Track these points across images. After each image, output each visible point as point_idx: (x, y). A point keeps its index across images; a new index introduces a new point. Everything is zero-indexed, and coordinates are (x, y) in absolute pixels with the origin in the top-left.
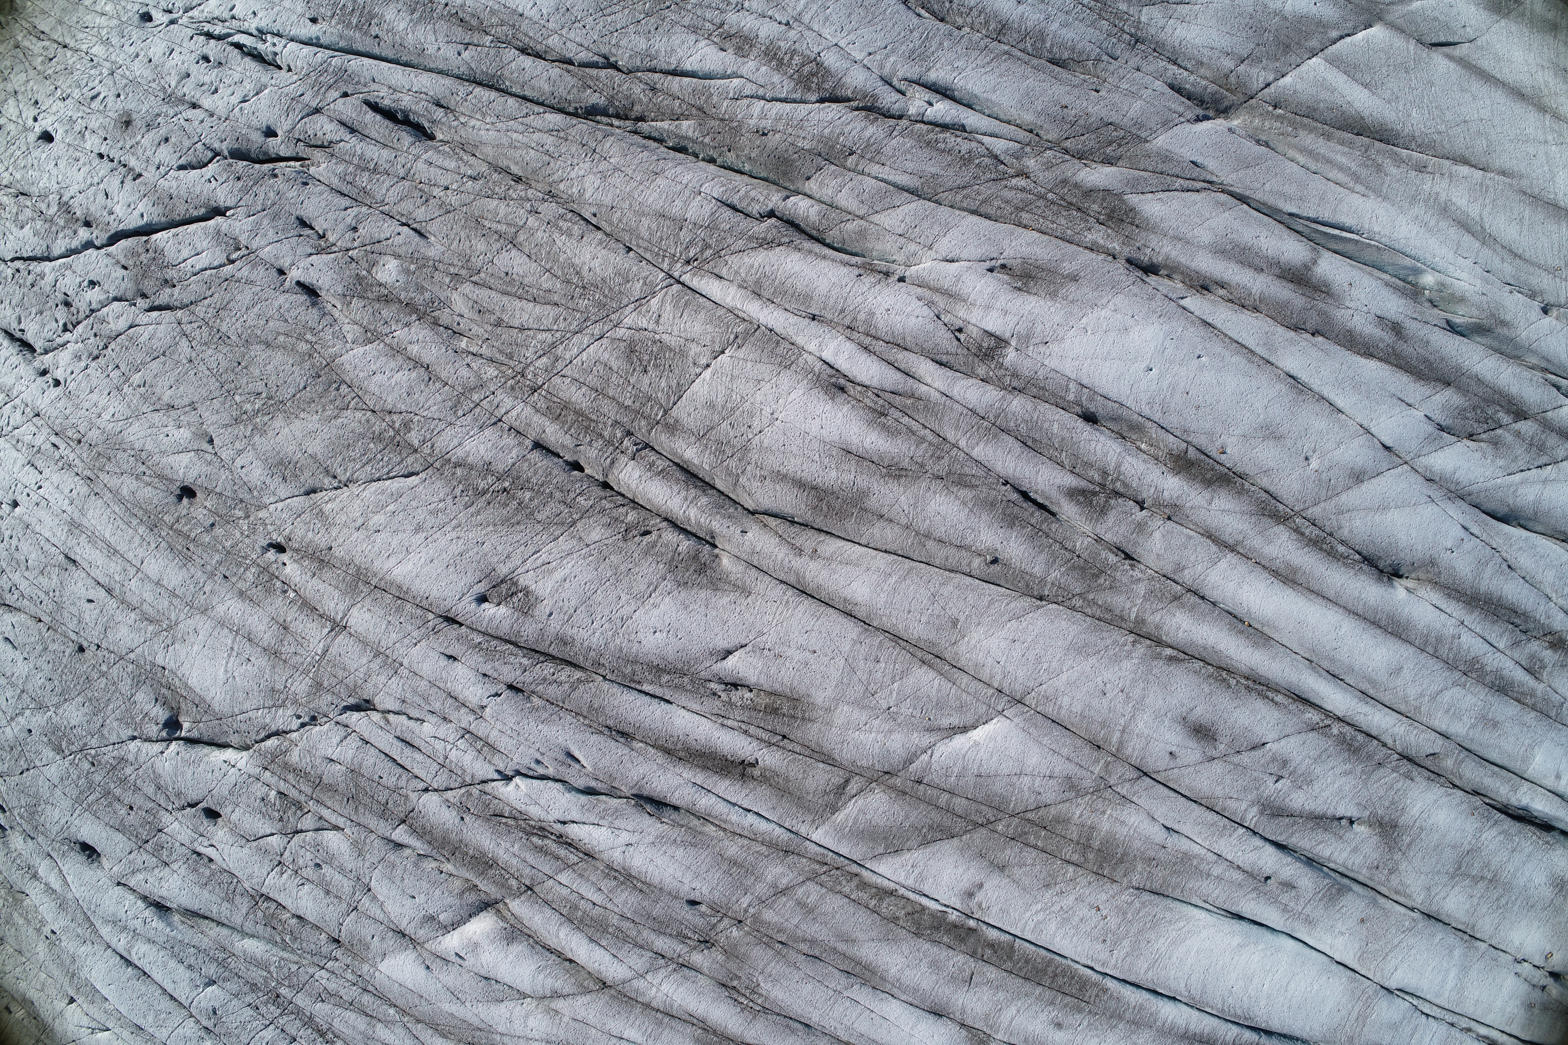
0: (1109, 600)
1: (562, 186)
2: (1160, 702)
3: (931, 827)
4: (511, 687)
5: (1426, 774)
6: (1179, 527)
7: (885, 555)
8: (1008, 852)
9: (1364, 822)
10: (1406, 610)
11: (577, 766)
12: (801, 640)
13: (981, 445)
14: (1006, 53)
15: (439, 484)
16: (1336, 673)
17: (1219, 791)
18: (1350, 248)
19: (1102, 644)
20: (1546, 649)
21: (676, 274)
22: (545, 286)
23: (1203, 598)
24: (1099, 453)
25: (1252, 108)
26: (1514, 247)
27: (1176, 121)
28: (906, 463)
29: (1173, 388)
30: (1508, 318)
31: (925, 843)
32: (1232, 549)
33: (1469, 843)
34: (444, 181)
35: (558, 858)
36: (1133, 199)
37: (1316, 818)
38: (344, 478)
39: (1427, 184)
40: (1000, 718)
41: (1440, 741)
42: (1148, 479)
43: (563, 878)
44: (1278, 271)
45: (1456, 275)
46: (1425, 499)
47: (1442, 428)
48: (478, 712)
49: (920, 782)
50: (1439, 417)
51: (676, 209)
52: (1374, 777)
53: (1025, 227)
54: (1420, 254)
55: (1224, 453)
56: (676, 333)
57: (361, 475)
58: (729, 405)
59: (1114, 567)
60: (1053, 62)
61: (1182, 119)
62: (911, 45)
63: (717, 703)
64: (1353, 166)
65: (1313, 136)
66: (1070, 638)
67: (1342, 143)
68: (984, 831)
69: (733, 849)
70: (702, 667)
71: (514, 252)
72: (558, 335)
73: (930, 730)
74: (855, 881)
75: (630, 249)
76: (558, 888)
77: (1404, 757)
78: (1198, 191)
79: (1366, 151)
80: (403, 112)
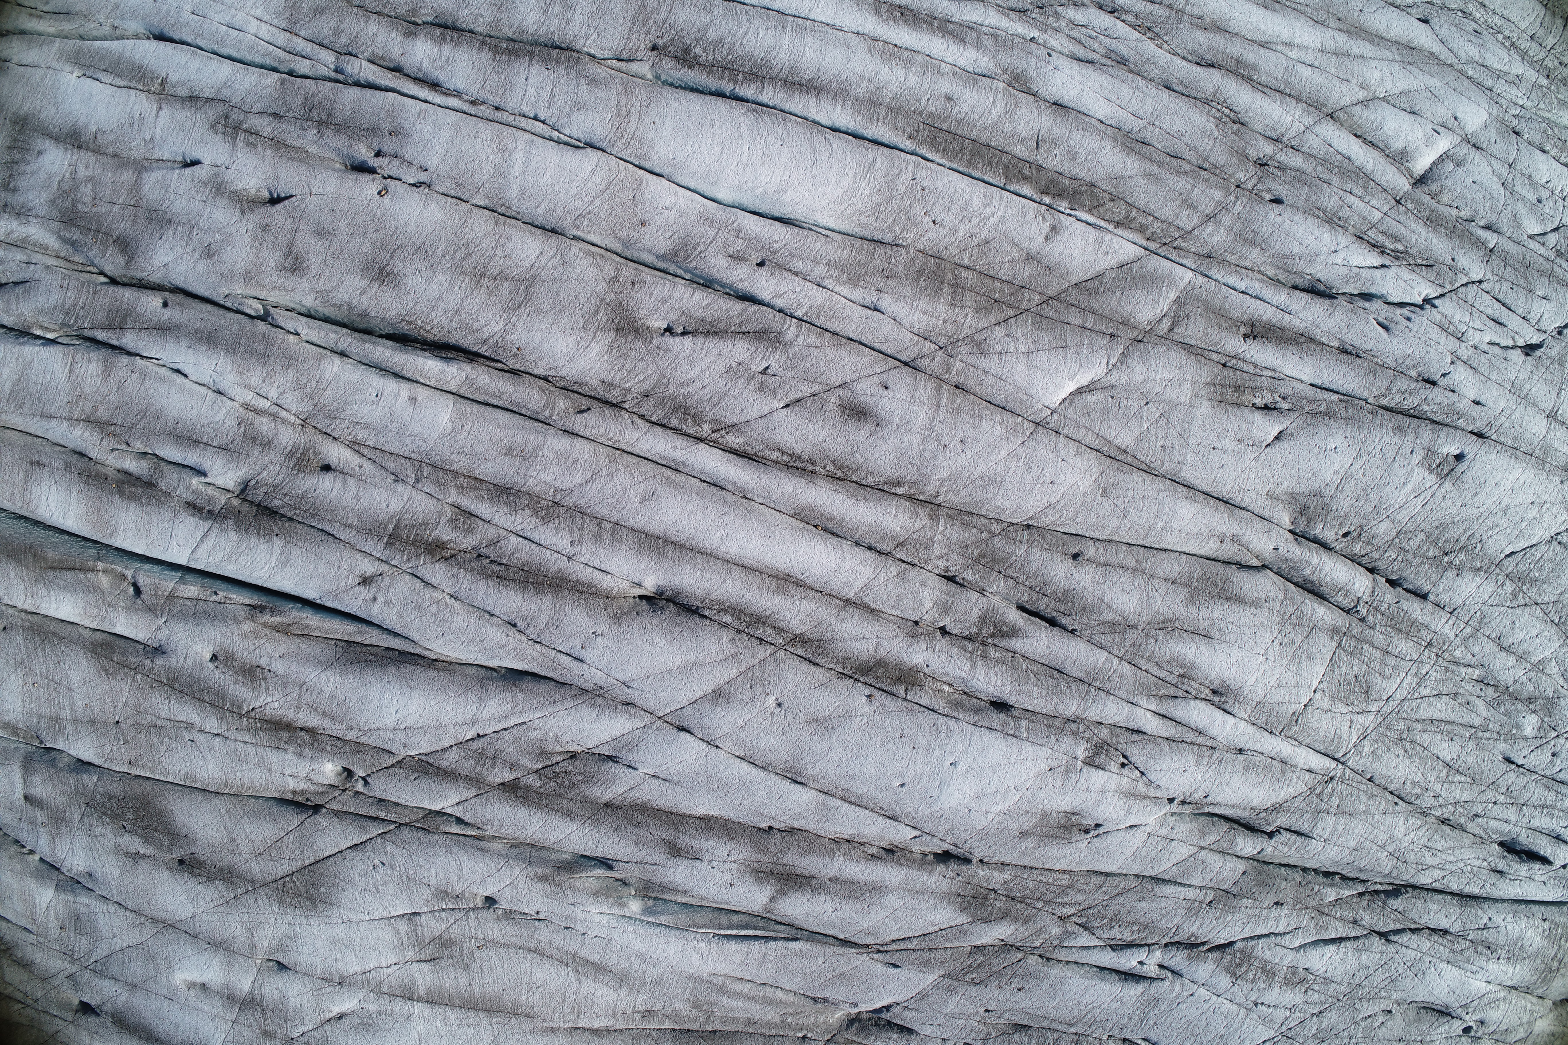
0: (967, 534)
1: (1419, 823)
2: (906, 439)
3: (1097, 292)
4: (1434, 383)
5: (585, 390)
6: (906, 616)
7: (1166, 547)
8: (1027, 274)
9: (655, 331)
10: (644, 564)
11: (1380, 319)
12: (1226, 458)
13: (1100, 664)
14: (1072, 1025)
15: (1491, 551)
16: (713, 489)
17: (831, 353)
18: (725, 919)
19: (970, 489)
20: (450, 541)
21: (1340, 766)
22: (1427, 735)
23: (870, 548)
24: (993, 675)
25: (827, 1031)
26: (538, 958)
27: (912, 1001)
28: (1161, 635)
29: (929, 750)
30: (539, 885)
31: (1099, 276)
32: (848, 602)
33: (519, 317)
35: (1383, 232)
36: (962, 919)
37: (716, 333)
38: (1554, 543)
39: (641, 1001)
40: (1053, 406)
41: (578, 427)
42: (943, 658)
43: (1377, 216)
44: (814, 883)
45: (606, 918)
46: (636, 684)
47: (611, 758)
48: (1456, 359)
49: (1112, 335)
50: (619, 770)
51: (1342, 822)
52: (652, 381)
53: (1064, 872)
54: (651, 931)
55: (869, 696)
56: (1338, 715)
57: (1543, 548)
58: (1297, 660)
59: (966, 567)
60: (1027, 1027)
61: (905, 1004)
62: (1156, 1011)
63: (1282, 391)
64: (724, 1000)
65: (766, 1019)
66: (1001, 492)
67: (735, 1020)
68: (1051, 293)
69: (1254, 256)
70: (1297, 421)
71: (1448, 759)
72: (1416, 695)
73: (1111, 387)
74: (1149, 233)
75: (1369, 780)
76: (1379, 206)
77: (614, 405)
78: (893, 941)
79: (708, 1017)
80: (1524, 861)
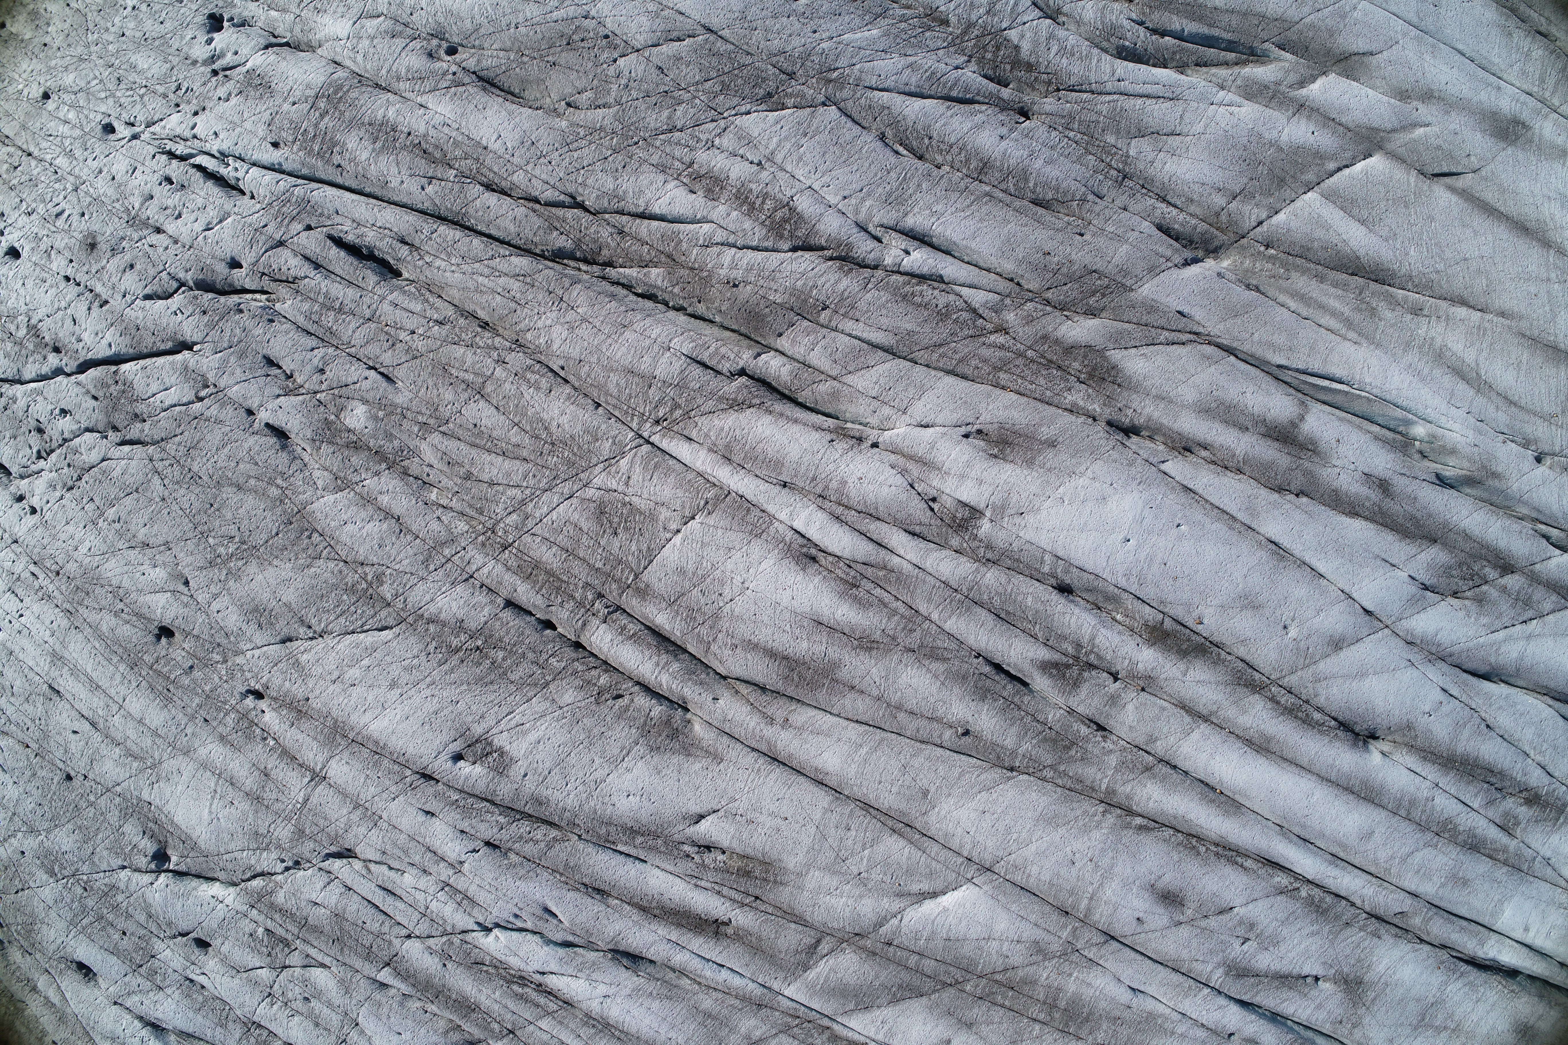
0: (1080, 771)
1: (529, 336)
2: (1129, 870)
3: (900, 986)
4: (488, 844)
5: (1394, 930)
6: (1153, 698)
7: (857, 726)
8: (976, 1010)
9: (1330, 979)
10: (1381, 775)
11: (555, 921)
12: (772, 808)
13: (954, 618)
14: (987, 194)
15: (412, 640)
16: (1307, 837)
17: (1185, 954)
18: (1339, 399)
19: (1071, 815)
20: (1521, 805)
21: (646, 435)
22: (514, 440)
23: (1175, 767)
24: (1073, 625)
25: (1243, 248)
26: (1510, 394)
27: (1163, 267)
28: (877, 636)
29: (1150, 559)
30: (1500, 469)
31: (895, 1001)
32: (1206, 719)
33: (1434, 996)
34: (411, 323)
35: (538, 1006)
36: (1116, 355)
37: (1281, 977)
38: (318, 629)
39: (1423, 329)
40: (969, 885)
41: (1409, 901)
42: (1122, 652)
43: (544, 1024)
44: (1263, 430)
45: (1448, 426)
46: (1405, 663)
47: (1426, 588)
48: (457, 866)
49: (889, 944)
50: (1423, 577)
51: (644, 366)
52: (1341, 937)
53: (1003, 388)
54: (1411, 405)
55: (1201, 623)
56: (645, 496)
57: (336, 627)
58: (700, 572)
59: (1086, 739)
60: (1036, 202)
61: (1170, 264)
62: (888, 188)
63: (691, 864)
64: (1347, 311)
65: (1305, 278)
66: (1040, 809)
67: (1336, 285)
68: (952, 991)
69: (707, 1002)
70: (675, 830)
71: (482, 404)
72: (528, 492)
73: (900, 895)
74: (827, 1034)
75: (599, 405)
76: (539, 1033)
77: (1372, 916)
78: (1183, 344)
79: (1360, 293)
80: (368, 248)
